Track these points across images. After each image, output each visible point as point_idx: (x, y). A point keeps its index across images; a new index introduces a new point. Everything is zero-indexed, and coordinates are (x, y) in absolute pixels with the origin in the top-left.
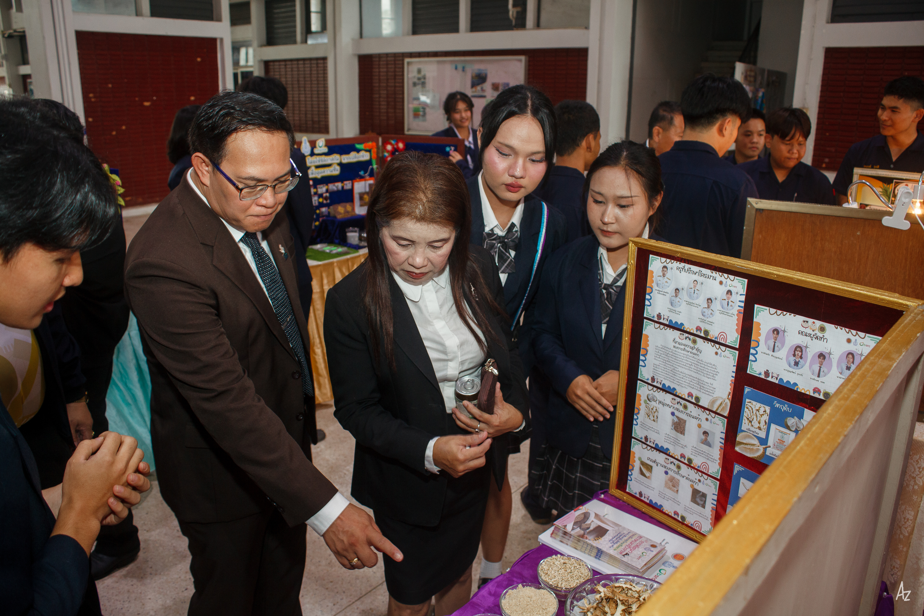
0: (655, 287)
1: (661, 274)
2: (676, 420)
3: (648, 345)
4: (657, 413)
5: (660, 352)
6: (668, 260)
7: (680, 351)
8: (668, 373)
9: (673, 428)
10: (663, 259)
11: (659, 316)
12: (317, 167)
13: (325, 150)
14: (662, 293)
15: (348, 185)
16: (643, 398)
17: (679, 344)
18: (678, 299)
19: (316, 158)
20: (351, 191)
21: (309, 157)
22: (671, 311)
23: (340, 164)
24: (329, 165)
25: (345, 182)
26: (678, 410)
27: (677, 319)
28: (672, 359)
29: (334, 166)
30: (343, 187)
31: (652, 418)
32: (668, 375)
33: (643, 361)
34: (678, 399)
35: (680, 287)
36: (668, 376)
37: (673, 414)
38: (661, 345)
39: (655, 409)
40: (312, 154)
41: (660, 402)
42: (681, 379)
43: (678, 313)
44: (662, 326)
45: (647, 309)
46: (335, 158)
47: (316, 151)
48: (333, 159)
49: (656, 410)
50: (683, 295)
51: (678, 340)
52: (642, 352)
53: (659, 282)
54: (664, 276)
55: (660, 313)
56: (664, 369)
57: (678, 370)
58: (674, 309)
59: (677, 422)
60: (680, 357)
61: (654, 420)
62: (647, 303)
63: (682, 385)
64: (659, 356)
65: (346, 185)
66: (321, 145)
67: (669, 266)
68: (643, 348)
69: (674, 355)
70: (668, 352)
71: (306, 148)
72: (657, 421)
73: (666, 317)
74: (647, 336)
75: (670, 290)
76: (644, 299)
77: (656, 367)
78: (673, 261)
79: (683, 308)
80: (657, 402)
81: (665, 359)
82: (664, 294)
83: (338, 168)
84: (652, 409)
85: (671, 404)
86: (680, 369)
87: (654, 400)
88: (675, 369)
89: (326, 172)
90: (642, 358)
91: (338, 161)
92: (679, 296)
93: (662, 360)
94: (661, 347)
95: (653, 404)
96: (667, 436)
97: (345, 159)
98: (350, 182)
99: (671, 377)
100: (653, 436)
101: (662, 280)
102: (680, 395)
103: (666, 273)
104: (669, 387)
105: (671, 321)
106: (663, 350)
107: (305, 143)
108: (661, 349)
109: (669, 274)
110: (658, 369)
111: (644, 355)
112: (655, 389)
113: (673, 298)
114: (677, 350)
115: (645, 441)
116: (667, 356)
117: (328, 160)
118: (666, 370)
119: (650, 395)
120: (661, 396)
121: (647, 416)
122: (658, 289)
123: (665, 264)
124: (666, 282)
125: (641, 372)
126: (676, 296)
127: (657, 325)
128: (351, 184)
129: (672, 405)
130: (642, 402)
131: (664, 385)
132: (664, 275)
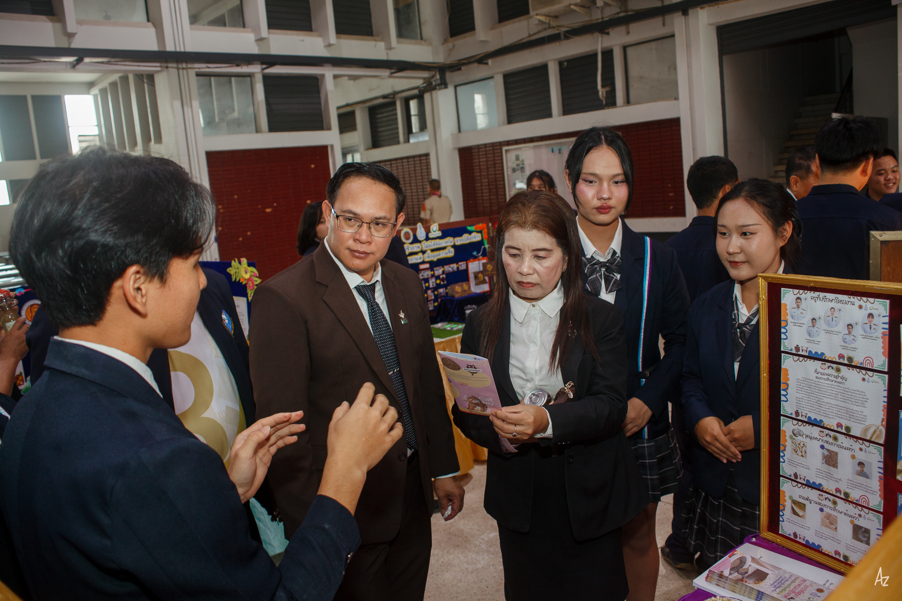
0: (790, 320)
1: (795, 306)
2: (826, 453)
3: (788, 379)
4: (804, 447)
5: (802, 384)
6: (801, 291)
7: (823, 381)
8: (812, 405)
9: (824, 462)
10: (796, 291)
11: (797, 348)
12: (433, 251)
13: (439, 234)
14: (798, 325)
15: (463, 266)
16: (789, 433)
17: (822, 374)
18: (815, 329)
19: (431, 242)
20: (466, 271)
21: (425, 242)
22: (809, 341)
23: (454, 246)
24: (444, 248)
25: (460, 263)
26: (827, 442)
27: (815, 349)
28: (815, 390)
29: (448, 248)
30: (458, 268)
31: (800, 454)
32: (813, 407)
33: (785, 396)
34: (827, 431)
35: (816, 317)
36: (813, 408)
37: (822, 447)
38: (802, 378)
39: (802, 444)
40: (427, 239)
41: (807, 436)
42: (827, 410)
43: (817, 343)
44: (801, 358)
45: (784, 343)
46: (449, 241)
47: (431, 235)
48: (447, 242)
49: (804, 444)
50: (821, 325)
51: (819, 370)
52: (783, 386)
53: (794, 314)
54: (798, 308)
55: (797, 345)
56: (807, 401)
57: (823, 401)
58: (812, 339)
59: (827, 455)
60: (825, 388)
61: (802, 456)
62: (783, 336)
63: (829, 416)
64: (801, 389)
65: (461, 265)
66: (435, 229)
67: (803, 296)
68: (783, 383)
69: (817, 386)
70: (810, 384)
71: (421, 233)
72: (806, 456)
73: (804, 348)
74: (787, 370)
75: (807, 320)
76: (780, 333)
77: (799, 401)
78: (806, 291)
79: (822, 337)
80: (804, 436)
81: (808, 391)
82: (801, 325)
83: (452, 250)
84: (799, 444)
85: (819, 437)
86: (825, 400)
87: (800, 435)
88: (820, 400)
89: (441, 254)
90: (783, 392)
91: (452, 244)
92: (816, 326)
93: (805, 393)
94: (803, 379)
95: (800, 438)
96: (819, 471)
97: (459, 241)
98: (465, 262)
99: (816, 409)
100: (803, 473)
101: (797, 312)
102: (828, 427)
103: (800, 304)
104: (815, 419)
105: (810, 352)
106: (805, 383)
107: (420, 229)
108: (803, 382)
109: (803, 305)
110: (801, 403)
111: (785, 390)
112: (800, 423)
113: (811, 328)
114: (820, 380)
115: (794, 479)
116: (809, 387)
117: (442, 243)
118: (810, 402)
119: (795, 429)
120: (807, 429)
121: (794, 452)
122: (793, 321)
123: (798, 295)
124: (802, 313)
125: (784, 407)
126: (813, 326)
127: (796, 358)
128: (465, 265)
129: (821, 438)
130: (787, 438)
131: (809, 418)
132: (798, 307)
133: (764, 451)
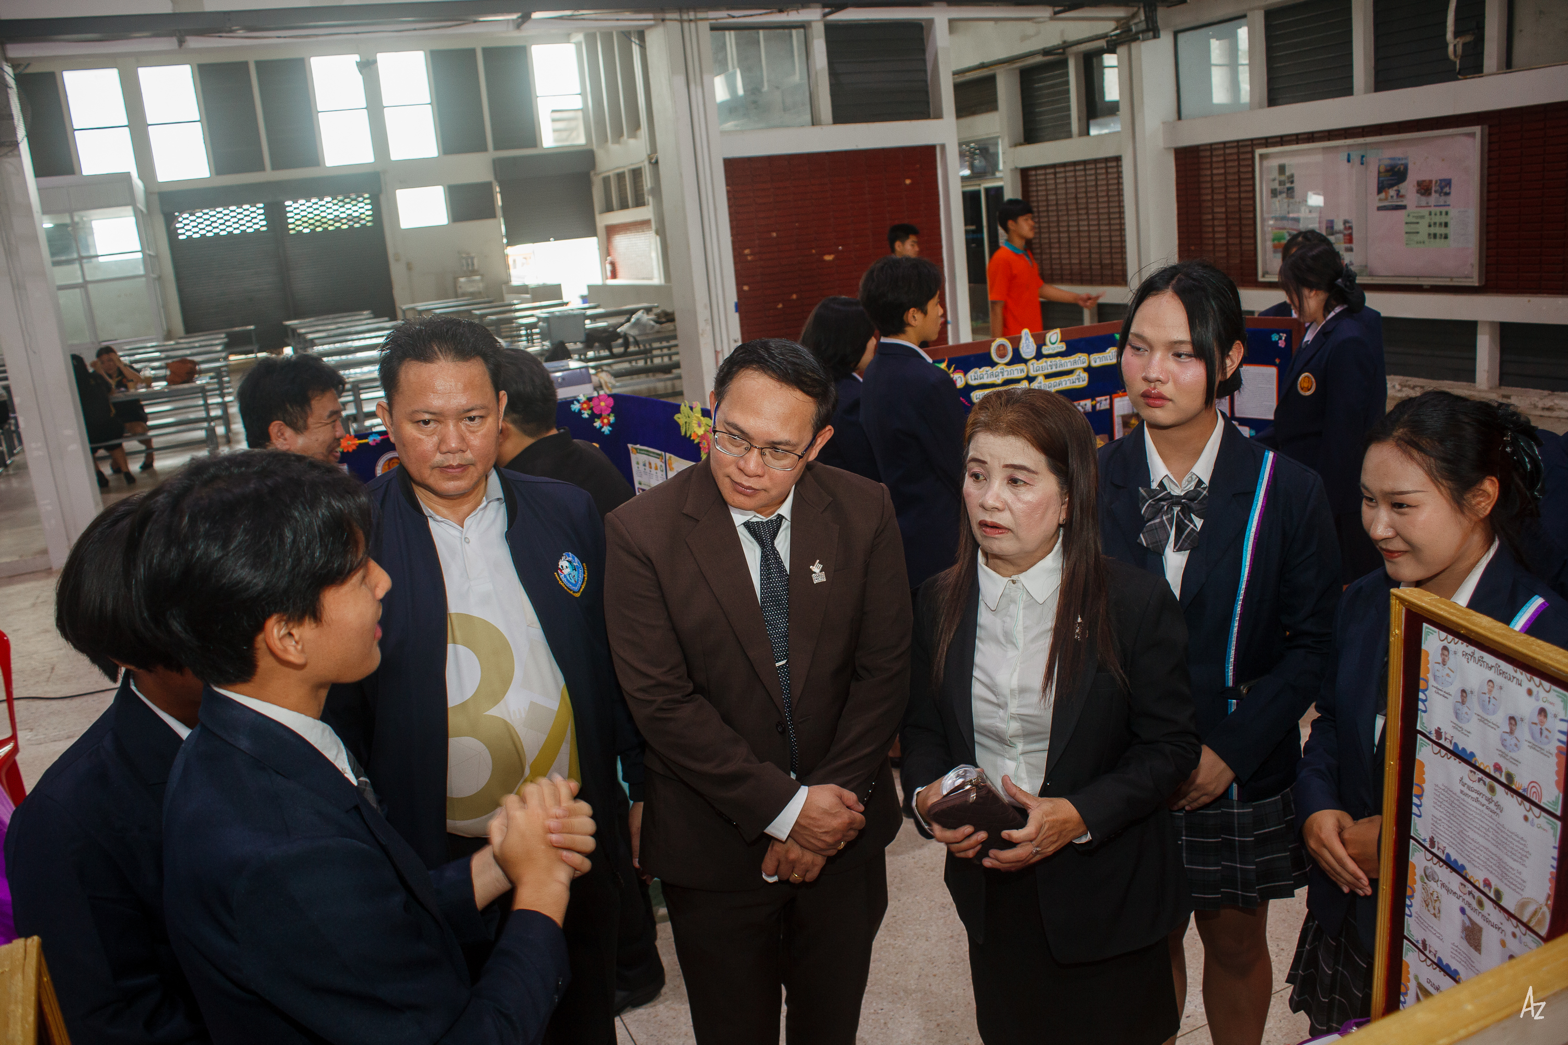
0: (1432, 682)
1: (1440, 660)
2: (1468, 923)
3: (1424, 781)
4: (1438, 902)
5: (1441, 796)
6: (1450, 637)
7: (1469, 800)
8: (1453, 836)
9: (1463, 936)
10: (1443, 635)
11: (1438, 733)
12: (1048, 376)
13: (1062, 347)
14: (1442, 693)
15: (1104, 402)
16: (1419, 872)
17: (1469, 788)
18: (1465, 709)
19: (1046, 362)
20: (1110, 412)
21: (1034, 361)
22: (1456, 727)
23: (1088, 369)
24: (1070, 372)
25: (1098, 399)
26: (1469, 905)
27: (1463, 742)
28: (1458, 813)
29: (1077, 372)
30: (1094, 407)
31: (1432, 911)
32: (1454, 839)
33: (1418, 806)
34: (1470, 888)
35: (1468, 689)
36: (1454, 842)
37: (1463, 911)
38: (1443, 785)
39: (1435, 895)
40: (1039, 356)
41: (1443, 885)
42: (1472, 851)
43: (1466, 733)
44: (1443, 752)
45: (1422, 718)
46: (1080, 360)
47: (1045, 350)
48: (1075, 362)
49: (1437, 897)
50: (1473, 701)
51: (1466, 780)
52: (1415, 790)
53: (1437, 674)
54: (1444, 665)
55: (1439, 728)
56: (1447, 827)
57: (1468, 834)
58: (1460, 725)
59: (1468, 927)
60: (1471, 813)
61: (1434, 915)
62: (1421, 706)
63: (1474, 862)
64: (1439, 804)
65: (1100, 402)
66: (1053, 341)
67: (1452, 647)
68: (1417, 785)
69: (1461, 806)
70: (1452, 799)
71: (1028, 346)
72: (1439, 917)
73: (1448, 737)
74: (1422, 765)
75: (1454, 689)
76: (1417, 699)
77: (1436, 822)
78: (1456, 640)
79: (1473, 725)
80: (1439, 883)
81: (1449, 810)
82: (1446, 695)
83: (1085, 376)
84: (1432, 894)
85: (1459, 893)
86: (1471, 833)
87: (1433, 879)
88: (1464, 832)
89: (1064, 383)
90: (1415, 800)
91: (1085, 365)
92: (1467, 704)
93: (1445, 812)
94: (1443, 788)
95: (1432, 884)
96: (1456, 948)
97: (1098, 360)
98: (1108, 397)
99: (1458, 845)
100: (1434, 943)
101: (1442, 671)
102: (1472, 880)
103: (1447, 658)
104: (1455, 861)
105: (1456, 745)
106: (1446, 794)
107: (1027, 339)
108: (1443, 792)
109: (1452, 661)
110: (1438, 826)
111: (1420, 797)
112: (1435, 860)
113: (1459, 705)
114: (1466, 798)
115: (1423, 948)
116: (1451, 805)
117: (1066, 363)
118: (1450, 829)
119: (1428, 868)
120: (1443, 873)
121: (1424, 905)
122: (1436, 685)
123: (1445, 643)
124: (1448, 675)
125: (1415, 824)
126: (1463, 703)
127: (1437, 749)
128: (1108, 401)
129: (1462, 894)
130: (1417, 878)
131: (1448, 855)
132: (1444, 663)
133: (1383, 889)
